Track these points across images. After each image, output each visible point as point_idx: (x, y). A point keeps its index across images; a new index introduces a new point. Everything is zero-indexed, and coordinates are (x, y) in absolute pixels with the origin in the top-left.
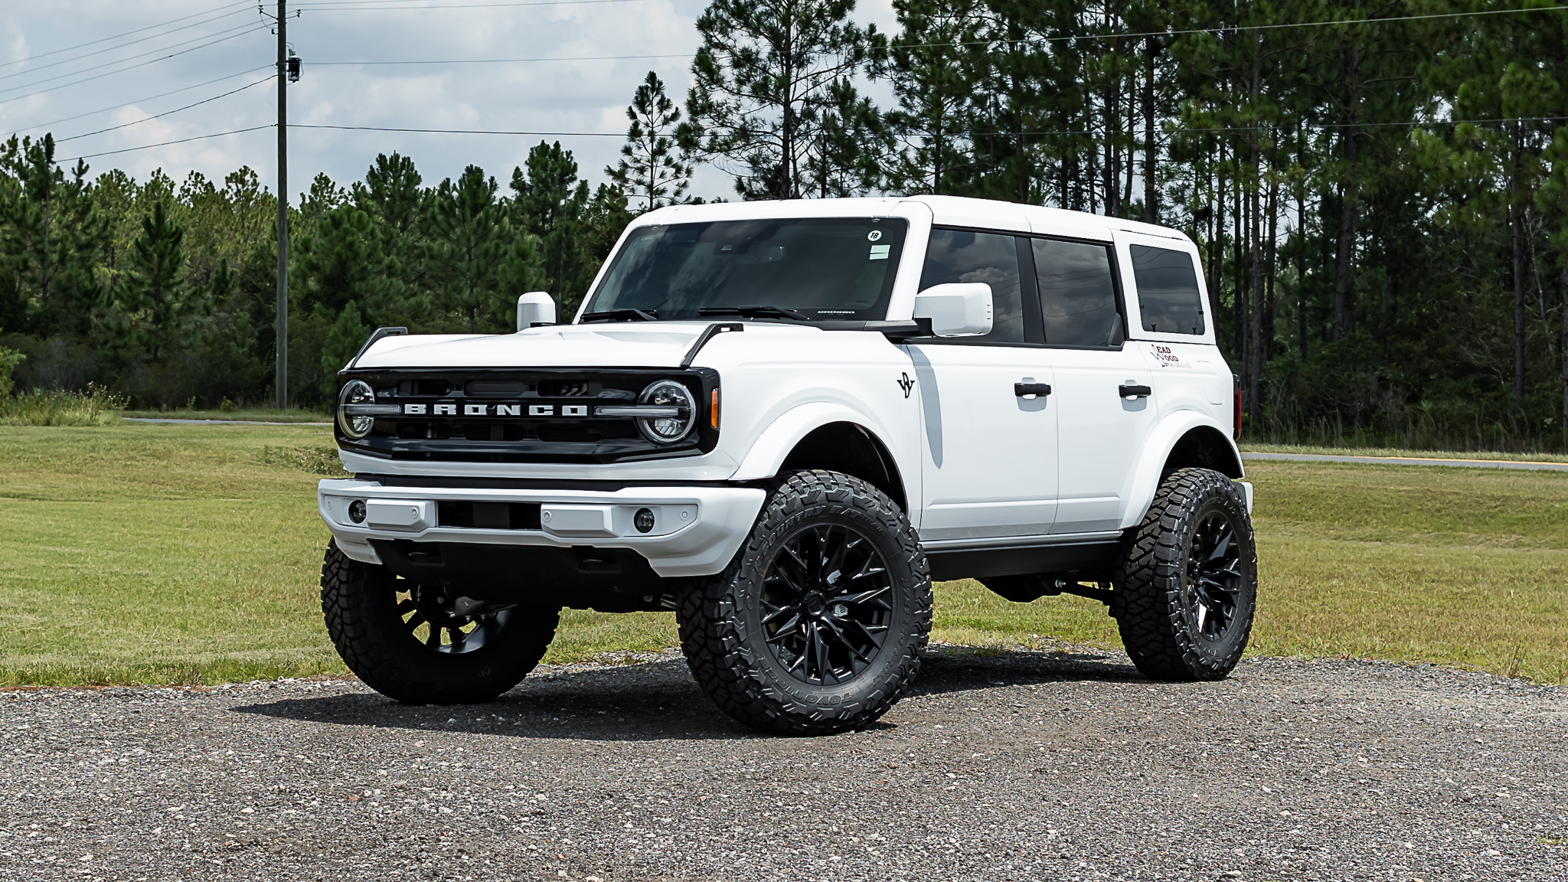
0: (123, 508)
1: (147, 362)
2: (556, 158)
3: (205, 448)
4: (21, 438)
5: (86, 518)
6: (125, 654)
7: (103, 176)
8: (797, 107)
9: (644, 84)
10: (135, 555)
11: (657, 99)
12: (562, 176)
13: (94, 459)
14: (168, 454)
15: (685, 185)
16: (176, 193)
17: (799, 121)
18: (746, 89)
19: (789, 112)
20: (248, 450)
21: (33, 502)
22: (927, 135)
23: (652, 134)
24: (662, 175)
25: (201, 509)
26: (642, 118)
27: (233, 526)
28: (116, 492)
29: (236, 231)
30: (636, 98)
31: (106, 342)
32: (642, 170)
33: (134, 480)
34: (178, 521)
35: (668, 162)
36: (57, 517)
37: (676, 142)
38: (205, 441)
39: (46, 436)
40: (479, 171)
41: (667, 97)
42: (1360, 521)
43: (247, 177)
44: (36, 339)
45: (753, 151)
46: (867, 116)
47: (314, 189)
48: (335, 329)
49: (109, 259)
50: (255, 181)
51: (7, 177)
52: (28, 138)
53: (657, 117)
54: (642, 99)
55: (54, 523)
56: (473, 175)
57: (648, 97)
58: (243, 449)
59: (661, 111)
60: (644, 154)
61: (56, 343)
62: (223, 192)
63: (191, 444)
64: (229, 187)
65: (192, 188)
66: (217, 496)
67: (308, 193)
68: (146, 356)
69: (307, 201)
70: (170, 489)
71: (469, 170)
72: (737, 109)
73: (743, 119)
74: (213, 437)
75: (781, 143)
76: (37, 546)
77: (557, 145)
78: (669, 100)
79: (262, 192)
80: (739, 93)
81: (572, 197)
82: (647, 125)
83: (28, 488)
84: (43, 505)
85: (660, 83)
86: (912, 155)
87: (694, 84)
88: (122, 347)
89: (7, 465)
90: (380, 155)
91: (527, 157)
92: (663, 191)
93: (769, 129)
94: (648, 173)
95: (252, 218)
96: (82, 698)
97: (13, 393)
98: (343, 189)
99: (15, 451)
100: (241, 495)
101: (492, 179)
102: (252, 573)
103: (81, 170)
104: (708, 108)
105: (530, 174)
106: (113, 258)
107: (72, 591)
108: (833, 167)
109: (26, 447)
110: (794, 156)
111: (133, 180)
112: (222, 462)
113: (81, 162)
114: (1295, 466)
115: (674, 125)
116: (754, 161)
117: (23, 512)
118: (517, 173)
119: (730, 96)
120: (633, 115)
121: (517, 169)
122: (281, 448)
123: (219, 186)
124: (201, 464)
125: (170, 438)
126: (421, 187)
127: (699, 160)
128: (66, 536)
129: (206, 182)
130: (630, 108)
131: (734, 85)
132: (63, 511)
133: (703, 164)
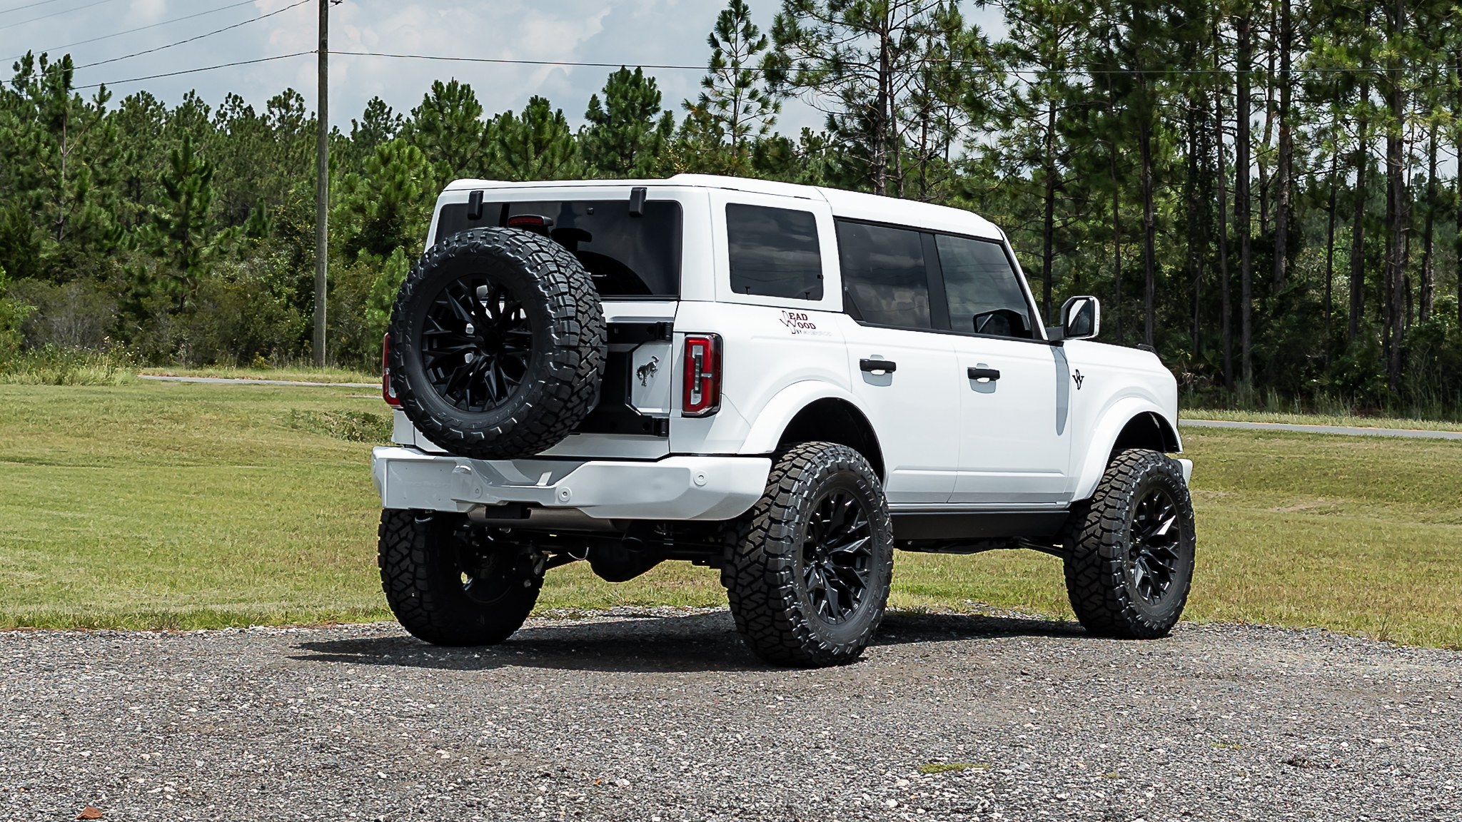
0: (131, 474)
1: (173, 312)
2: (638, 86)
3: (227, 411)
4: (30, 399)
5: (92, 483)
6: (114, 605)
7: (129, 99)
8: (896, 36)
9: (727, 8)
10: (138, 520)
11: (741, 26)
12: (644, 105)
13: (106, 422)
14: (187, 417)
15: (772, 121)
16: (211, 117)
17: (898, 52)
18: (839, 16)
19: (887, 43)
20: (274, 414)
21: (39, 467)
22: (1042, 69)
23: (735, 64)
24: (746, 110)
25: (213, 476)
26: (725, 46)
27: (241, 494)
28: (127, 458)
29: (279, 162)
30: (719, 23)
31: (128, 289)
32: (723, 105)
33: (149, 445)
34: (185, 488)
35: (753, 95)
36: (63, 482)
37: (762, 74)
38: (229, 404)
39: (56, 397)
40: (545, 102)
41: (753, 23)
42: (1453, 503)
43: (292, 102)
44: (50, 285)
45: (846, 85)
46: (974, 48)
47: (368, 115)
48: (379, 279)
49: (134, 193)
50: (301, 105)
51: (21, 100)
52: (45, 55)
53: (742, 47)
54: (725, 25)
55: (59, 488)
56: (538, 106)
57: (732, 22)
58: (269, 412)
59: (746, 39)
60: (727, 87)
61: (72, 290)
62: (264, 118)
63: (212, 406)
64: (272, 113)
65: (229, 113)
66: (232, 463)
67: (360, 120)
68: (172, 306)
69: (360, 128)
70: (186, 455)
71: (534, 101)
72: (829, 37)
73: (835, 50)
74: (238, 399)
75: (878, 76)
76: (40, 510)
77: (639, 71)
78: (755, 27)
79: (308, 119)
80: (830, 20)
81: (654, 129)
82: (730, 54)
83: (35, 452)
84: (50, 469)
85: (746, 8)
86: (1023, 92)
87: (781, 10)
88: (145, 296)
89: (14, 427)
90: (436, 82)
91: (605, 84)
92: (748, 128)
93: (865, 60)
94: (731, 108)
95: (297, 147)
96: (72, 637)
97: (23, 348)
98: (400, 115)
99: (22, 413)
100: (258, 461)
101: (560, 111)
102: (249, 538)
103: (103, 98)
104: (796, 36)
105: (607, 103)
106: (138, 192)
107: (72, 553)
108: (937, 103)
109: (35, 409)
110: (891, 90)
111: (162, 104)
112: (244, 426)
113: (103, 89)
114: (1403, 443)
115: (761, 55)
116: (848, 96)
117: (29, 477)
118: (594, 102)
119: (821, 23)
120: (714, 43)
121: (594, 97)
122: (309, 412)
123: (260, 110)
124: (222, 429)
125: (190, 400)
126: (483, 118)
127: (786, 94)
128: (70, 501)
129: (245, 106)
130: (712, 35)
131: (826, 11)
132: (69, 476)
133: (791, 99)
